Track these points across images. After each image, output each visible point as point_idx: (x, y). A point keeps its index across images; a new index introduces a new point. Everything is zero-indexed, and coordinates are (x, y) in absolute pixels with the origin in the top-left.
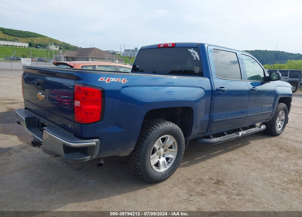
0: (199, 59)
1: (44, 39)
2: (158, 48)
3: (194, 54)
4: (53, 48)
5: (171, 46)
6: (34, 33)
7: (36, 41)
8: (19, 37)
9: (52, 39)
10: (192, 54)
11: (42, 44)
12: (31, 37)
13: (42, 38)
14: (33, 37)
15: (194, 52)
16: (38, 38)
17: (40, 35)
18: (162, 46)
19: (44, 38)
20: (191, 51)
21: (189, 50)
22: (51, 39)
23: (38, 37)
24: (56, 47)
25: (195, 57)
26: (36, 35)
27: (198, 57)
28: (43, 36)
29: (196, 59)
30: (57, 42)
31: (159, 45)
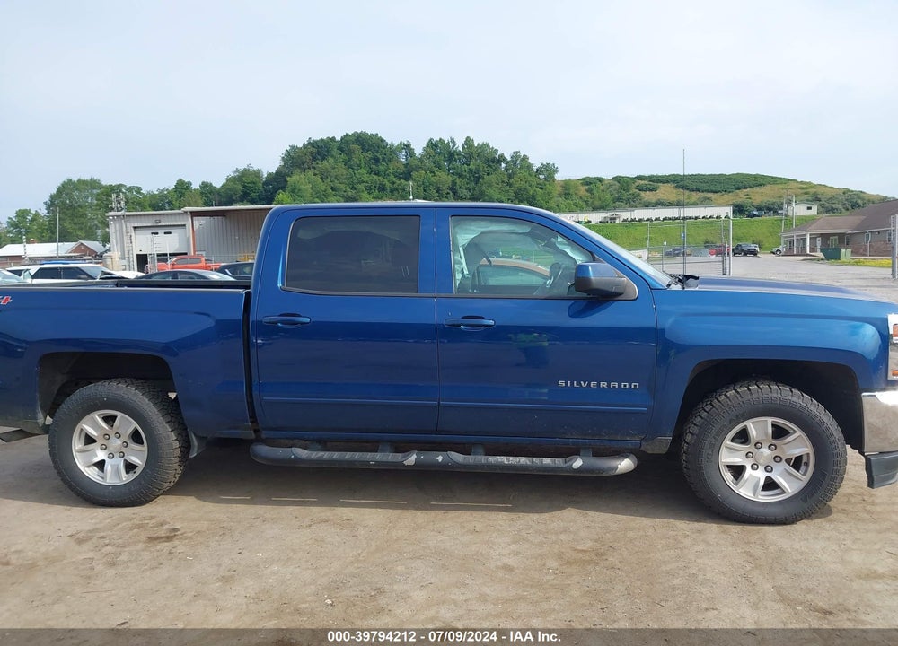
1: (783, 189)
4: (799, 210)
6: (756, 176)
7: (758, 196)
8: (716, 192)
9: (810, 183)
11: (774, 203)
12: (745, 188)
13: (776, 187)
14: (750, 187)
16: (766, 189)
17: (773, 178)
19: (781, 186)
22: (804, 186)
23: (764, 185)
24: (809, 208)
26: (761, 181)
28: (779, 181)
30: (820, 191)
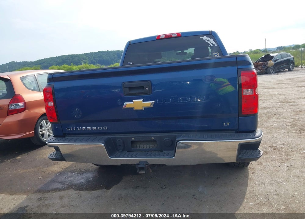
0: (216, 45)
2: (157, 40)
3: (209, 41)
5: (176, 35)
10: (206, 41)
15: (208, 39)
18: (164, 37)
20: (204, 38)
21: (201, 38)
25: (211, 44)
27: (214, 43)
29: (212, 45)
31: (159, 36)
